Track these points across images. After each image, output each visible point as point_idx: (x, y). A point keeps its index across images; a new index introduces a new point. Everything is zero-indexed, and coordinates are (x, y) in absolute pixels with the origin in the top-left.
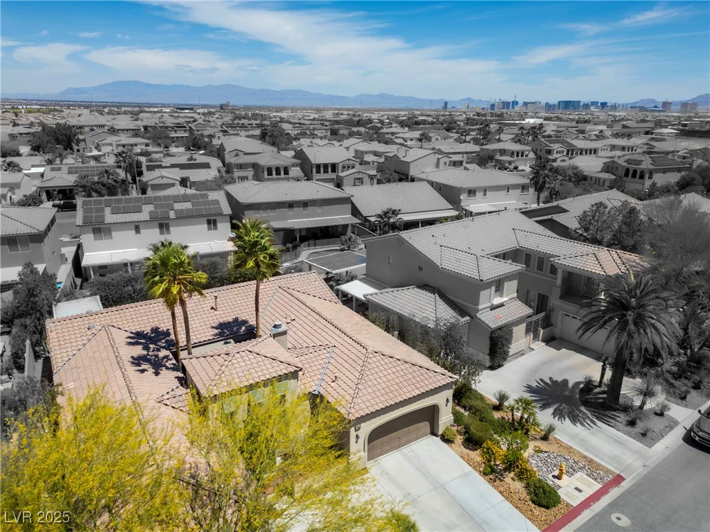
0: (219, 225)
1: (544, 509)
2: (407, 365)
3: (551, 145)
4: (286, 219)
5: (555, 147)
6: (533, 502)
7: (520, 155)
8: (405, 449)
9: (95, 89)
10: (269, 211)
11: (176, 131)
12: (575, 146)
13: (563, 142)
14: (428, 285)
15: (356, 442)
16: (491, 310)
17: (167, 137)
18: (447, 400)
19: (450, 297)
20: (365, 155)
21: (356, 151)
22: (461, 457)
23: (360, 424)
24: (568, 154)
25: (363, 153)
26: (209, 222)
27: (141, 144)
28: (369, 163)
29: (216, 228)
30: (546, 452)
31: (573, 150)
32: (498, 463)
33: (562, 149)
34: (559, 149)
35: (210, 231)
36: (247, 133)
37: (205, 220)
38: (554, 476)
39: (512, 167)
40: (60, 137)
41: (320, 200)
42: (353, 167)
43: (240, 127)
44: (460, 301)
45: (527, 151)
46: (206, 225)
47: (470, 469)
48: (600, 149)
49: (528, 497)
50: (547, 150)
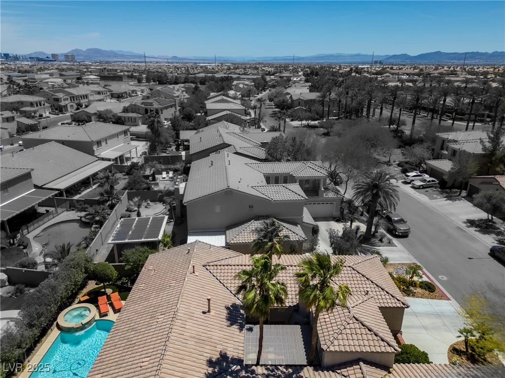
3: (56, 94)
5: (60, 95)
7: (39, 105)
12: (73, 94)
13: (64, 92)
14: (260, 216)
19: (280, 218)
24: (71, 100)
31: (73, 97)
33: (67, 97)
34: (65, 97)
39: (37, 115)
44: (288, 218)
45: (42, 101)
48: (89, 95)
50: (54, 98)
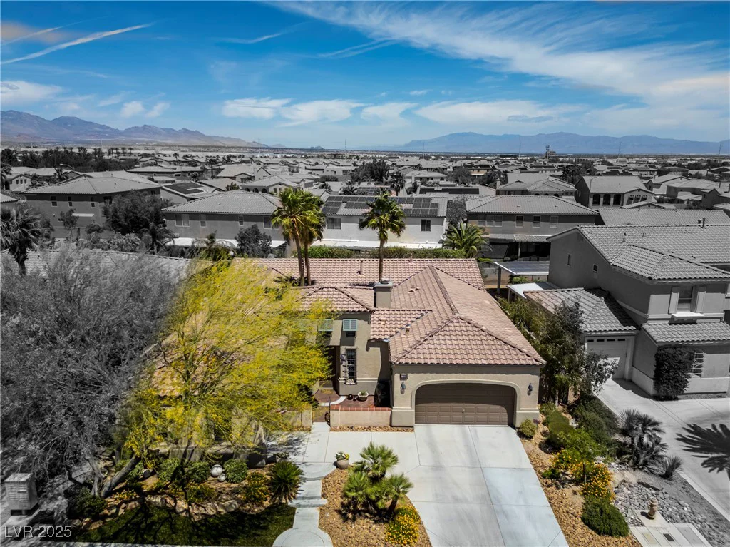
0: (432, 226)
1: (593, 533)
2: (491, 338)
4: (512, 233)
6: (583, 520)
8: (468, 428)
9: (432, 141)
10: (494, 222)
11: (479, 171)
14: (600, 288)
15: (402, 392)
16: (670, 324)
17: (469, 175)
18: (530, 388)
19: (621, 303)
20: (679, 193)
21: (669, 188)
22: (528, 454)
23: (408, 372)
25: (677, 190)
26: (423, 223)
27: (437, 178)
28: (682, 201)
29: (429, 230)
30: (655, 489)
32: (569, 472)
35: (423, 232)
36: (552, 174)
37: (419, 220)
38: (643, 514)
40: (374, 171)
41: (555, 215)
42: (644, 199)
43: (545, 167)
44: (630, 308)
46: (420, 225)
47: (531, 466)
49: (580, 513)
